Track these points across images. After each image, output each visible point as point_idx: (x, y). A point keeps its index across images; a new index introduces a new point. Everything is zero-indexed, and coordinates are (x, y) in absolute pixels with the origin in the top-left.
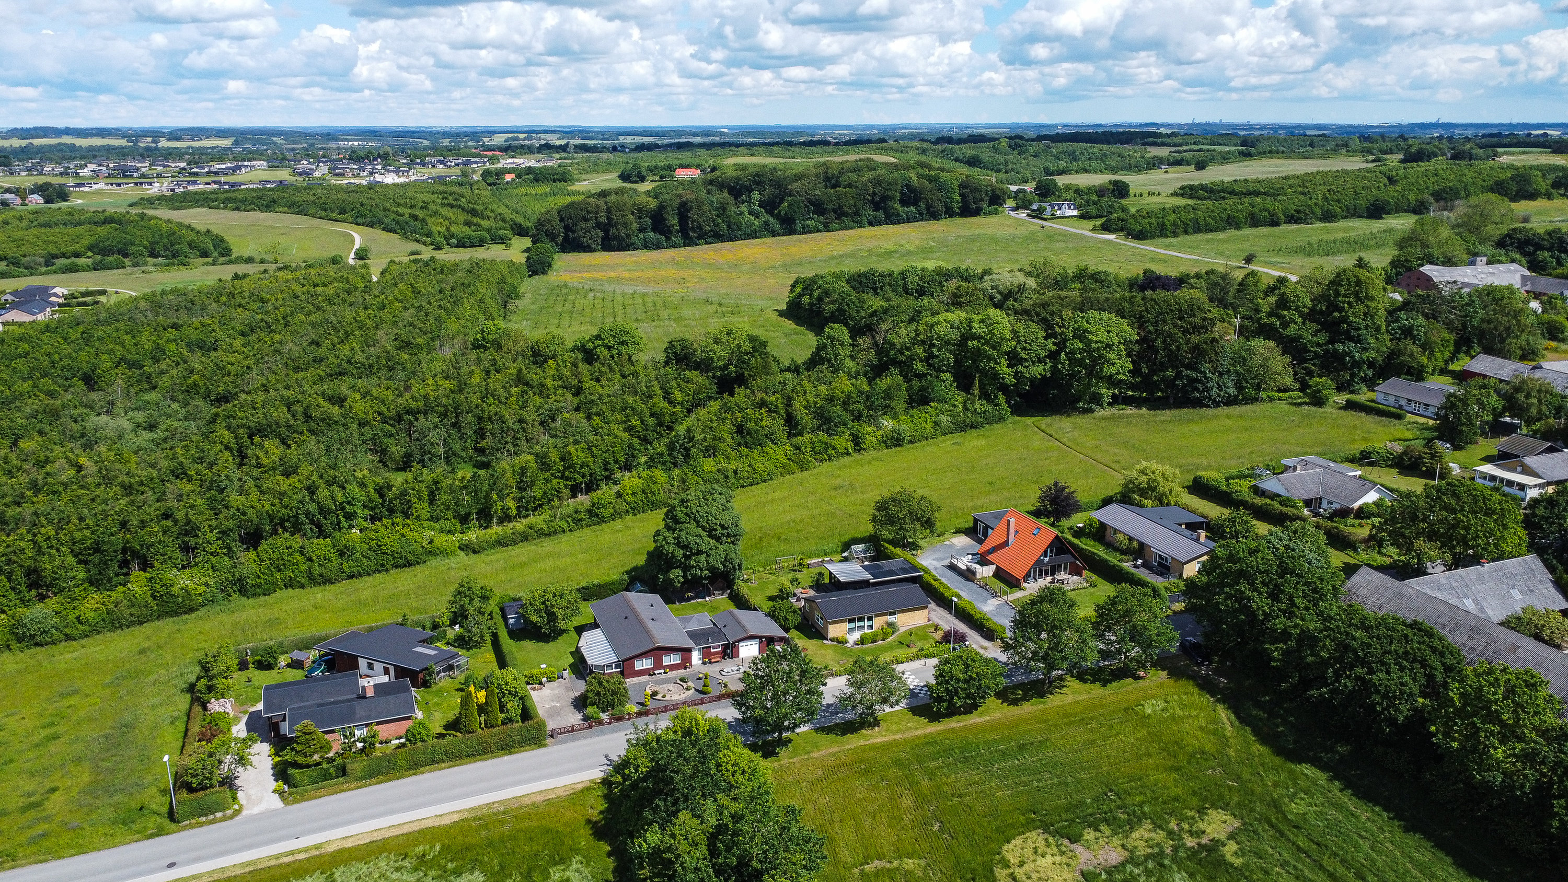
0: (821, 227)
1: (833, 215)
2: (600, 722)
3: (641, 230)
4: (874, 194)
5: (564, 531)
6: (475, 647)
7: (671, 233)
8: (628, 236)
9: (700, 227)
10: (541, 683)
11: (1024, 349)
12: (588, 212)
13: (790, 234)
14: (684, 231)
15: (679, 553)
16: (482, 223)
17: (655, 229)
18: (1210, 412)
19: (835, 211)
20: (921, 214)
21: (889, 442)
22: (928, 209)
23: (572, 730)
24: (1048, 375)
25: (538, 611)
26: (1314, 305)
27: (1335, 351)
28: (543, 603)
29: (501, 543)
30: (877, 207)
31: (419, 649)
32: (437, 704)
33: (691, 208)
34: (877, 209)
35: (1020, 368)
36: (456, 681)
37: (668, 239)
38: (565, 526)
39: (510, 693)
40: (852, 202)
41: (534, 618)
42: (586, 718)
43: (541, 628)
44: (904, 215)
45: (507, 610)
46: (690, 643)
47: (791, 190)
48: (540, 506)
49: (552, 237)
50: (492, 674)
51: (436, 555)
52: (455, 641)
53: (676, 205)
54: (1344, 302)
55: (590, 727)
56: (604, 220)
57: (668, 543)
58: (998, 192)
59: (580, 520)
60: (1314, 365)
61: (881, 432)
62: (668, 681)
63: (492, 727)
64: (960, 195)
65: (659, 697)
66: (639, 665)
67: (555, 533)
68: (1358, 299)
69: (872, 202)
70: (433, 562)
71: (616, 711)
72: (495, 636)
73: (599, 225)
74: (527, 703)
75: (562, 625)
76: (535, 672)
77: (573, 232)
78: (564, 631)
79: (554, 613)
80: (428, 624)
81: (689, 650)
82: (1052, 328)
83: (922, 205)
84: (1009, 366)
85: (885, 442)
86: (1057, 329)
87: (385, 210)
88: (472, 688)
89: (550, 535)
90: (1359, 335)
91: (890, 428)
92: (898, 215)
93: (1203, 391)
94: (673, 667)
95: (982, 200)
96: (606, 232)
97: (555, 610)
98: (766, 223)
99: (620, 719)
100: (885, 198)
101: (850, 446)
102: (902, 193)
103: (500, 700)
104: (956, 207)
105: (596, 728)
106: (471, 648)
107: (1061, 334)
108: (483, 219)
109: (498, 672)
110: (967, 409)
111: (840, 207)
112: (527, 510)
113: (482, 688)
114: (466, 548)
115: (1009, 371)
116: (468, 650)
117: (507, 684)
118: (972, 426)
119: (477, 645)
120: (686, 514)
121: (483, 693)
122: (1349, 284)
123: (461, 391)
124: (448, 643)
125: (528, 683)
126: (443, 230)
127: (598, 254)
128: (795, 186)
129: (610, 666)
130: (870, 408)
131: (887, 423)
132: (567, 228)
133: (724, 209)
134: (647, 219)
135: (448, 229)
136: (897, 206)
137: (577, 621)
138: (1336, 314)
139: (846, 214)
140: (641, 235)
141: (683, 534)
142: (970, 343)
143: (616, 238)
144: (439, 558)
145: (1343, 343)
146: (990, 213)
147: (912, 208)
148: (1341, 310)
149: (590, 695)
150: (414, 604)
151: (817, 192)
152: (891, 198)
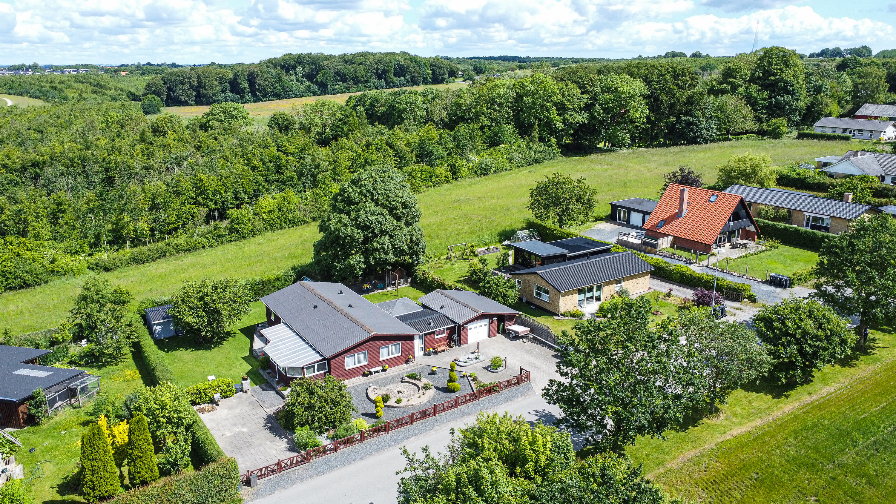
0: (345, 90)
1: (352, 82)
2: (321, 451)
3: (223, 91)
4: (378, 69)
5: (204, 247)
6: (110, 363)
7: (244, 93)
8: (214, 95)
9: (264, 89)
10: (212, 401)
11: (568, 101)
12: (184, 78)
13: (325, 95)
14: (253, 92)
15: (359, 235)
16: (106, 92)
17: (232, 91)
18: (704, 146)
19: (353, 79)
20: (408, 82)
21: (479, 172)
22: (412, 79)
23: (279, 468)
24: (586, 122)
25: (193, 309)
26: (752, 74)
27: (777, 102)
28: (201, 299)
29: (136, 260)
30: (379, 77)
31: (24, 372)
32: (50, 450)
33: (257, 76)
34: (379, 78)
35: (566, 116)
36: (81, 411)
37: (242, 97)
38: (205, 242)
39: (170, 421)
40: (364, 74)
41: (190, 319)
42: (294, 447)
43: (199, 330)
44: (397, 82)
45: (151, 315)
46: (406, 329)
47: (324, 66)
48: (176, 229)
49: (158, 93)
50: (137, 395)
51: (59, 274)
52: (81, 358)
53: (246, 75)
54: (776, 69)
55: (305, 460)
56: (195, 83)
57: (345, 225)
58: (454, 69)
59: (220, 236)
60: (762, 113)
61: (470, 165)
62: (391, 380)
63: (144, 483)
64: (431, 70)
65: (391, 402)
66: (350, 363)
67: (195, 248)
68: (787, 66)
69: (377, 73)
70: (57, 282)
71: (340, 431)
72: (137, 348)
73: (192, 87)
74: (200, 434)
75: (227, 327)
76: (202, 386)
77: (174, 92)
78: (229, 334)
79: (217, 312)
80: (42, 342)
81: (410, 338)
82: (584, 87)
83: (409, 77)
84: (559, 115)
85: (475, 172)
86: (588, 87)
87: (30, 84)
88: (103, 421)
89: (189, 250)
90: (794, 90)
91: (477, 161)
92: (393, 82)
93: (697, 131)
94: (393, 362)
95: (445, 73)
96: (198, 92)
97: (218, 305)
98: (309, 87)
99: (349, 442)
100: (384, 72)
101: (449, 174)
102: (395, 70)
103: (153, 433)
104: (429, 77)
105: (315, 461)
106: (104, 365)
107: (591, 92)
108: (106, 89)
109: (145, 390)
110: (530, 148)
111: (356, 77)
112: (161, 233)
113: (121, 418)
114: (94, 267)
115: (558, 118)
116: (100, 368)
117: (163, 408)
118: (537, 162)
119: (114, 359)
120: (361, 193)
121: (124, 426)
122: (778, 57)
123: (87, 149)
124: (71, 363)
125: (193, 403)
126: (76, 95)
127: (192, 107)
128: (325, 63)
129: (310, 367)
130: (457, 147)
131: (474, 158)
132: (169, 89)
133: (280, 77)
134: (227, 84)
135: (80, 95)
136: (392, 76)
137: (246, 321)
138: (772, 78)
139: (361, 82)
140: (223, 95)
141: (362, 213)
142: (525, 99)
143: (205, 96)
144: (63, 278)
145: (783, 96)
146: (450, 82)
147: (402, 78)
148: (775, 74)
149: (298, 410)
150: (28, 323)
151: (340, 67)
152: (389, 71)
